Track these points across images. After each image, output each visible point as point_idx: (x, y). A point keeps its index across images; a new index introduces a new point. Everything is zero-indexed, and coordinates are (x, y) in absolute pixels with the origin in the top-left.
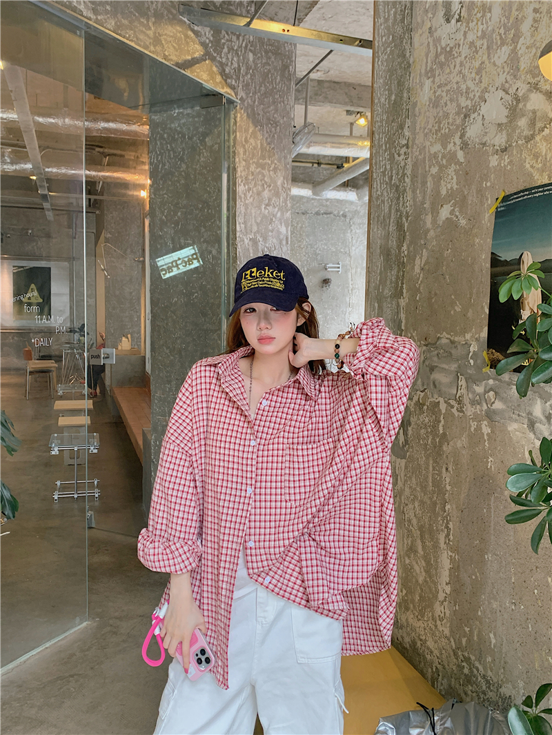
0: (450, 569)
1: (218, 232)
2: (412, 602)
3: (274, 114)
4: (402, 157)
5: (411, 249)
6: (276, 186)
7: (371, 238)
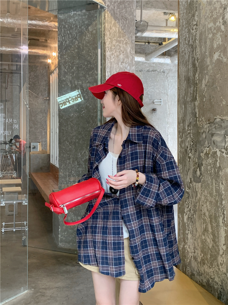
0: (225, 237)
1: (96, 77)
2: (207, 259)
3: (125, 13)
4: (194, 30)
5: (200, 76)
6: (127, 52)
7: (179, 73)
